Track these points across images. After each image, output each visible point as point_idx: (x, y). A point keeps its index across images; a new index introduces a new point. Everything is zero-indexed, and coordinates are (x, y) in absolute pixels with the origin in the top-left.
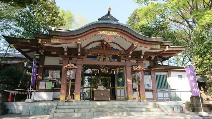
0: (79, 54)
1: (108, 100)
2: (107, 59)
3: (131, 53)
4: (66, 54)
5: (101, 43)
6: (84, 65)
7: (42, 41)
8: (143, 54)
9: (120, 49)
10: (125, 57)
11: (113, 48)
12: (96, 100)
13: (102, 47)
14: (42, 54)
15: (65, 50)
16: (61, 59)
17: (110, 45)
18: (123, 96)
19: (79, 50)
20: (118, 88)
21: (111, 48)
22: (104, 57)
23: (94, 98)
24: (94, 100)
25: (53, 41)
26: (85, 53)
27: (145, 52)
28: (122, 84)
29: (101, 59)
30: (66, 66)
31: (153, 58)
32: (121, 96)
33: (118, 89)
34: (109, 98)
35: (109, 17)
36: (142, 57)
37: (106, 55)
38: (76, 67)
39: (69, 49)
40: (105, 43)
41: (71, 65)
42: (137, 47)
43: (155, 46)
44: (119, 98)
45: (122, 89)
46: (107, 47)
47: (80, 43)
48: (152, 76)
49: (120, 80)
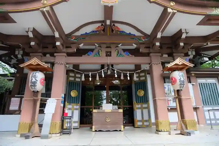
0: (58, 44)
1: (120, 131)
3: (159, 35)
4: (33, 43)
5: (102, 25)
8: (184, 36)
9: (137, 34)
10: (149, 47)
11: (123, 31)
12: (96, 131)
13: (104, 31)
14: (20, 56)
15: (31, 35)
17: (117, 28)
18: (146, 121)
19: (57, 35)
20: (137, 106)
21: (120, 31)
22: (108, 49)
23: (93, 127)
24: (93, 130)
26: (74, 43)
28: (145, 99)
30: (26, 64)
32: (143, 121)
34: (122, 126)
36: (182, 44)
37: (112, 46)
40: (108, 23)
43: (214, 9)
44: (139, 124)
45: (145, 108)
46: (113, 31)
47: (48, 8)
48: (193, 85)
49: (141, 93)
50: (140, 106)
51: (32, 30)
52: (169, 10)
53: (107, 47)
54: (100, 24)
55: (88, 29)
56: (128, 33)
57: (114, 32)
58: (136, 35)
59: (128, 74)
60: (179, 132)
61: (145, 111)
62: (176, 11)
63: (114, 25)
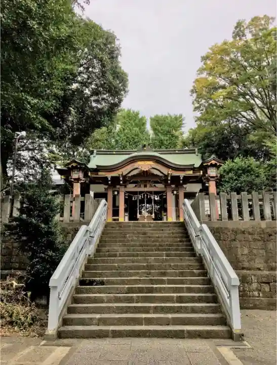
0: (121, 182)
2: (148, 185)
3: (169, 178)
4: (110, 182)
6: (127, 192)
7: (91, 174)
8: (181, 178)
13: (143, 173)
15: (109, 179)
16: (106, 187)
17: (151, 171)
19: (121, 179)
22: (145, 184)
25: (100, 173)
26: (128, 180)
27: (182, 176)
29: (142, 186)
33: (164, 215)
35: (145, 148)
36: (181, 182)
37: (147, 182)
39: (112, 177)
42: (172, 173)
43: (188, 171)
47: (121, 173)
55: (135, 172)
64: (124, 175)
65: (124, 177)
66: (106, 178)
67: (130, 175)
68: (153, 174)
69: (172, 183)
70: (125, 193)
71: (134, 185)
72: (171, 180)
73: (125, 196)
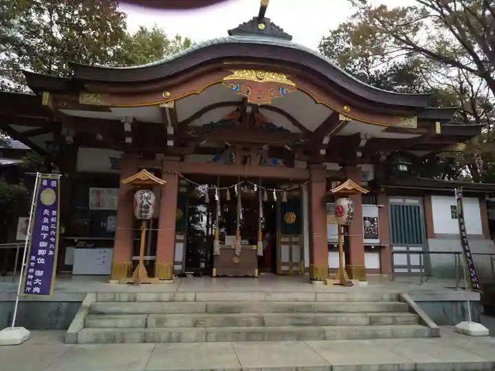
0: (170, 143)
1: (253, 277)
2: (255, 160)
3: (326, 140)
4: (129, 140)
5: (238, 110)
6: (186, 176)
7: (54, 100)
8: (363, 143)
9: (293, 129)
10: (309, 153)
11: (271, 124)
12: (217, 276)
13: (240, 120)
14: (69, 139)
15: (128, 128)
16: (117, 154)
17: (263, 116)
18: (296, 264)
19: (170, 131)
20: (283, 240)
21: (268, 124)
22: (246, 153)
23: (214, 270)
24: (214, 274)
25: (87, 99)
26: (191, 139)
27: (369, 137)
28: (296, 229)
29: (237, 159)
30: (131, 179)
31: (383, 158)
32: (290, 264)
33: (285, 243)
34: (257, 271)
35: (262, 26)
36: (359, 154)
37: (251, 147)
38: (162, 182)
39: (138, 125)
40: (249, 110)
41: (145, 175)
42: (347, 122)
43: (402, 119)
44: (284, 268)
45: (296, 243)
46: (255, 122)
47: (171, 105)
48: (379, 207)
49: (291, 218)
50: (287, 240)
51: (131, 121)
52: (342, 118)
53: (244, 150)
54: (234, 108)
55: (216, 116)
56: (279, 126)
57: (257, 124)
58: (292, 132)
59: (274, 193)
60: (338, 281)
61: (296, 249)
62: (350, 120)
63: (258, 112)
64: (180, 120)
65: (181, 127)
66: (118, 124)
67: (198, 123)
68: (271, 125)
69: (330, 157)
70: (180, 178)
71: (211, 157)
72: (329, 148)
73: (180, 185)
